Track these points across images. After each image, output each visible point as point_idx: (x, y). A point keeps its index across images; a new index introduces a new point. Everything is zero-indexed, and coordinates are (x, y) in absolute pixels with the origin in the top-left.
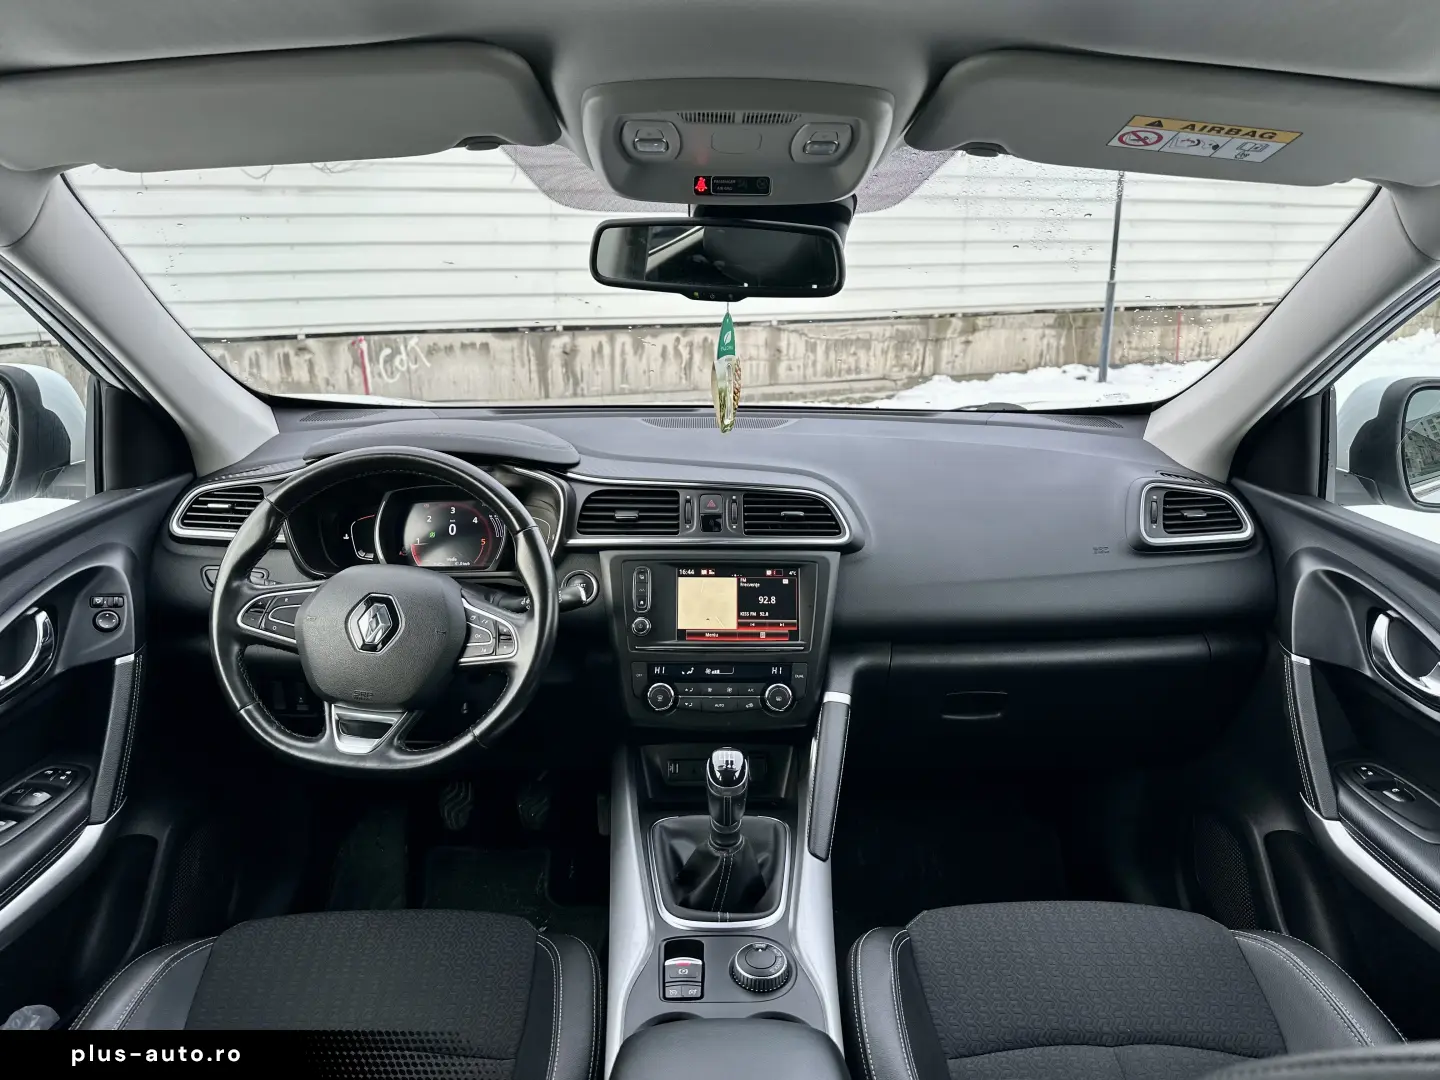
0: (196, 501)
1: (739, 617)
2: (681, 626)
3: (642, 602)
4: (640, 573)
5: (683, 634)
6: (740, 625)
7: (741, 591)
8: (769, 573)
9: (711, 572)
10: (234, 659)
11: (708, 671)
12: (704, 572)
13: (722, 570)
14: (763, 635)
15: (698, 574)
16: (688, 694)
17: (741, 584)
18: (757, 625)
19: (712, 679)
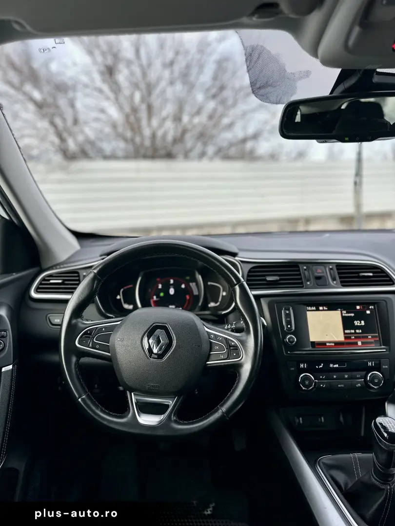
0: (44, 279)
1: (345, 333)
2: (312, 339)
3: (289, 326)
4: (286, 309)
5: (314, 344)
6: (346, 338)
7: (344, 318)
8: (358, 307)
9: (325, 308)
10: (73, 366)
11: (331, 365)
12: (321, 308)
13: (332, 306)
14: (360, 343)
15: (318, 310)
16: (322, 379)
17: (343, 315)
18: (356, 338)
19: (335, 370)
